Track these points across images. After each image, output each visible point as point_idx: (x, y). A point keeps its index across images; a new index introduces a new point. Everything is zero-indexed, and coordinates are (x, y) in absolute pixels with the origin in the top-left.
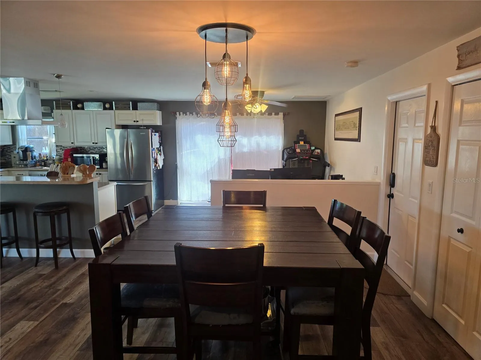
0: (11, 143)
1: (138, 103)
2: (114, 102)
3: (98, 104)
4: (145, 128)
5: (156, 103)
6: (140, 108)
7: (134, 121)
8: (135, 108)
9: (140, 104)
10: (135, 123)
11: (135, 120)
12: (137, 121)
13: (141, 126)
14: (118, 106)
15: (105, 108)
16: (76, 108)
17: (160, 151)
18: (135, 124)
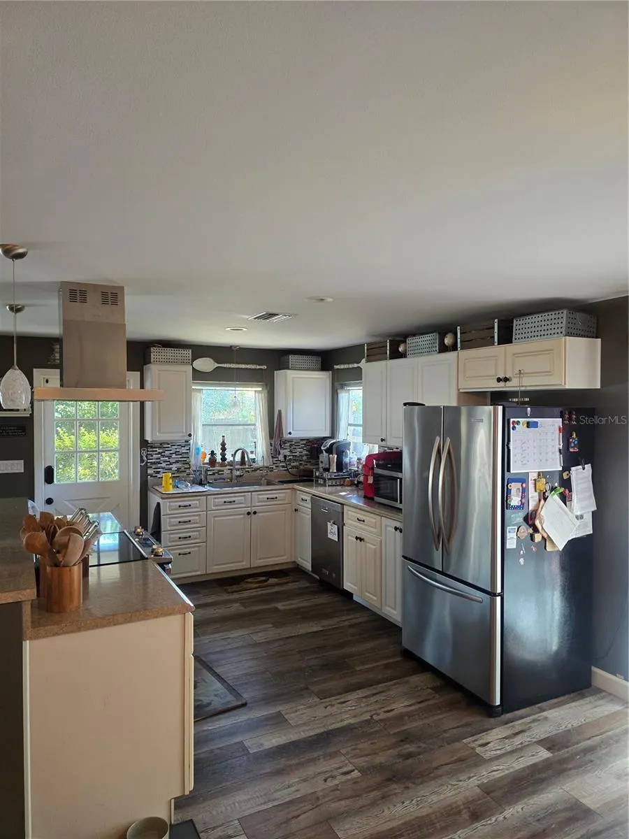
0: (327, 434)
1: (515, 321)
2: (459, 328)
3: (431, 338)
4: (527, 399)
5: (565, 312)
6: (518, 336)
7: (499, 380)
8: (506, 338)
9: (519, 322)
10: (502, 384)
11: (502, 376)
12: (506, 380)
13: (514, 394)
14: (468, 337)
15: (443, 349)
16: (396, 355)
17: (567, 484)
18: (501, 387)
